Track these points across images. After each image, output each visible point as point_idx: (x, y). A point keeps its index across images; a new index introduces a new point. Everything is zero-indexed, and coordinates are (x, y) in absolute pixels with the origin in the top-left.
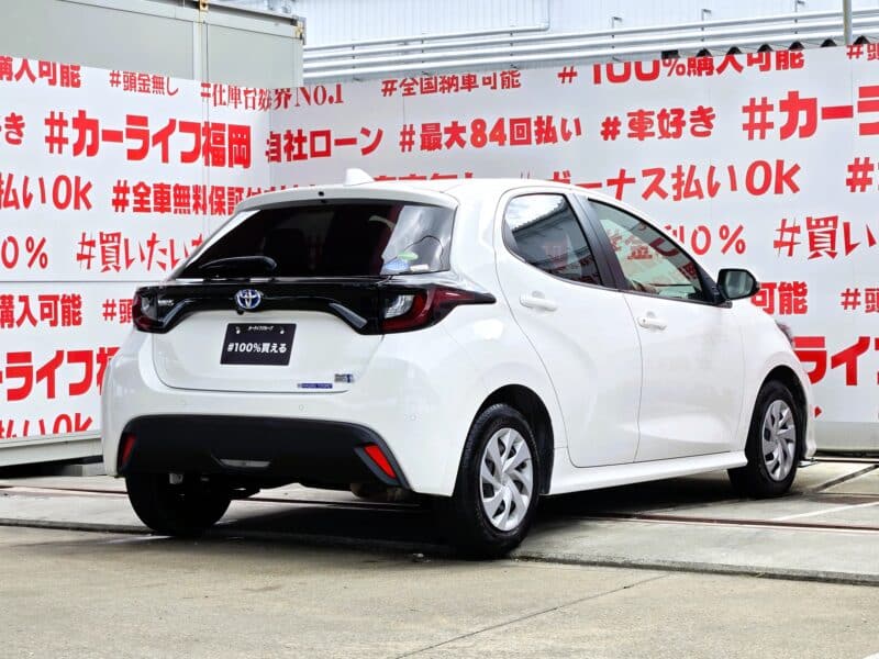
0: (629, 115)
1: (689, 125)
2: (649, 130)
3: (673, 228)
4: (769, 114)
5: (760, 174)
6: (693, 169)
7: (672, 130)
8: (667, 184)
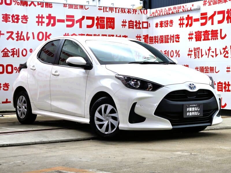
0: (2, 15)
1: (21, 20)
2: (9, 20)
3: (16, 49)
4: (43, 19)
5: (41, 35)
6: (22, 32)
7: (16, 21)
8: (14, 36)
